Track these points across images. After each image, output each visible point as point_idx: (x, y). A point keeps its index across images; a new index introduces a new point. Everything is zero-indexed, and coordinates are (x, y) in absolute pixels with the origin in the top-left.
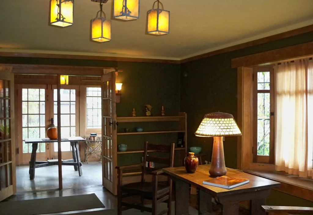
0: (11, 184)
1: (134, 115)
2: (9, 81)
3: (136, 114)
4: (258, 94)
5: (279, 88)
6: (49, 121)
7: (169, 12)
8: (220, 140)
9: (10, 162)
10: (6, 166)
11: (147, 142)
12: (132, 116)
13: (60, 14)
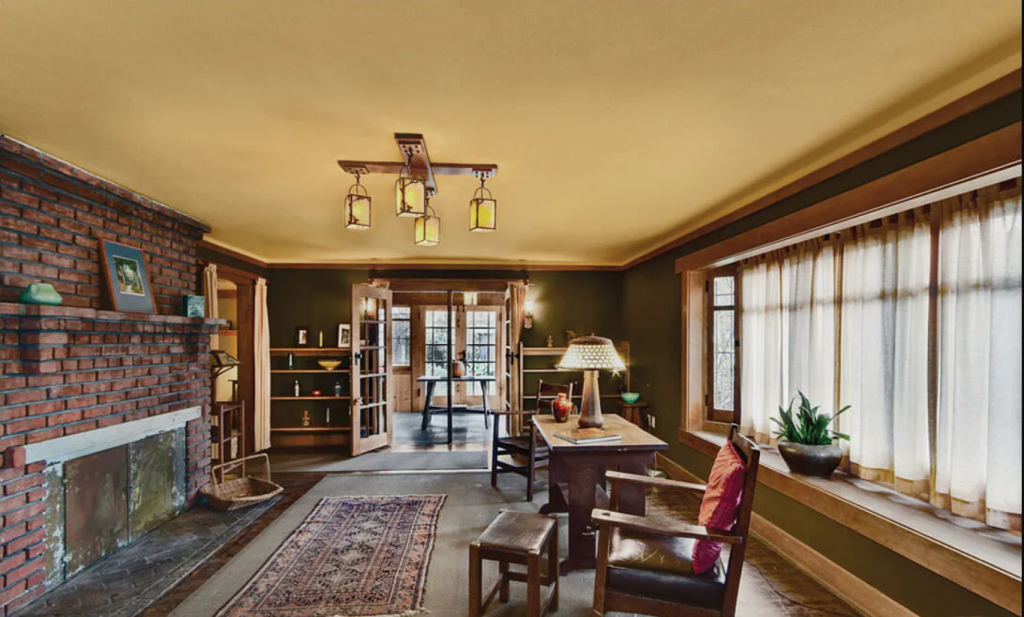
0: (385, 430)
1: (550, 345)
2: (385, 301)
3: (552, 344)
4: (715, 312)
5: (746, 303)
6: (460, 353)
7: (495, 201)
8: (592, 375)
9: (384, 403)
10: (378, 407)
11: (541, 381)
12: (546, 346)
13: (351, 215)
